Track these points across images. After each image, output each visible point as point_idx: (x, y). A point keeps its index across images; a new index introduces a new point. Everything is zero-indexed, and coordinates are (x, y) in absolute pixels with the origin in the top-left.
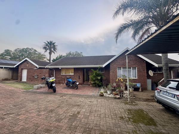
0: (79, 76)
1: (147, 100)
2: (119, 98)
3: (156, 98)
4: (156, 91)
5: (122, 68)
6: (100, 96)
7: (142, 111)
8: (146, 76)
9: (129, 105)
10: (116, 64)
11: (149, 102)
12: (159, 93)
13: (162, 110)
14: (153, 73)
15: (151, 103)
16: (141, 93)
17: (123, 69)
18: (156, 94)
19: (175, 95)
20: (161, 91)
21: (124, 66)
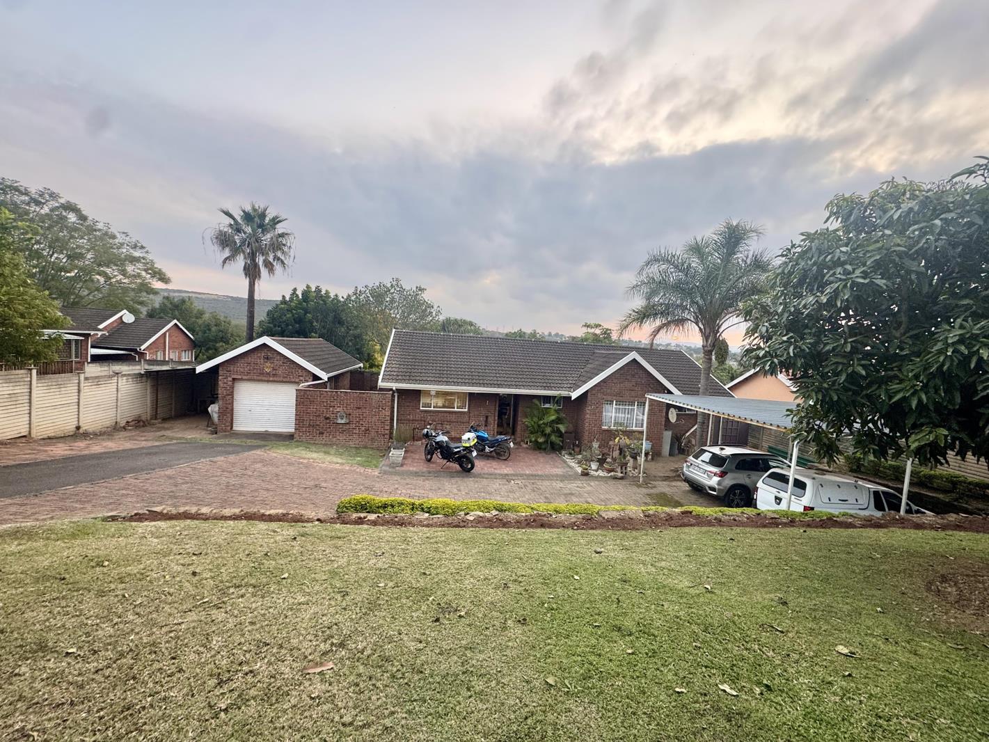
0: (487, 417)
1: (667, 478)
2: (622, 478)
3: (683, 475)
4: (685, 465)
5: (614, 402)
6: (582, 475)
7: (664, 494)
8: (663, 423)
9: (644, 487)
10: (602, 391)
11: (671, 481)
12: (688, 467)
13: (688, 491)
14: (677, 414)
15: (673, 484)
16: (651, 463)
17: (616, 404)
18: (685, 469)
19: (706, 471)
20: (691, 464)
21: (621, 398)
